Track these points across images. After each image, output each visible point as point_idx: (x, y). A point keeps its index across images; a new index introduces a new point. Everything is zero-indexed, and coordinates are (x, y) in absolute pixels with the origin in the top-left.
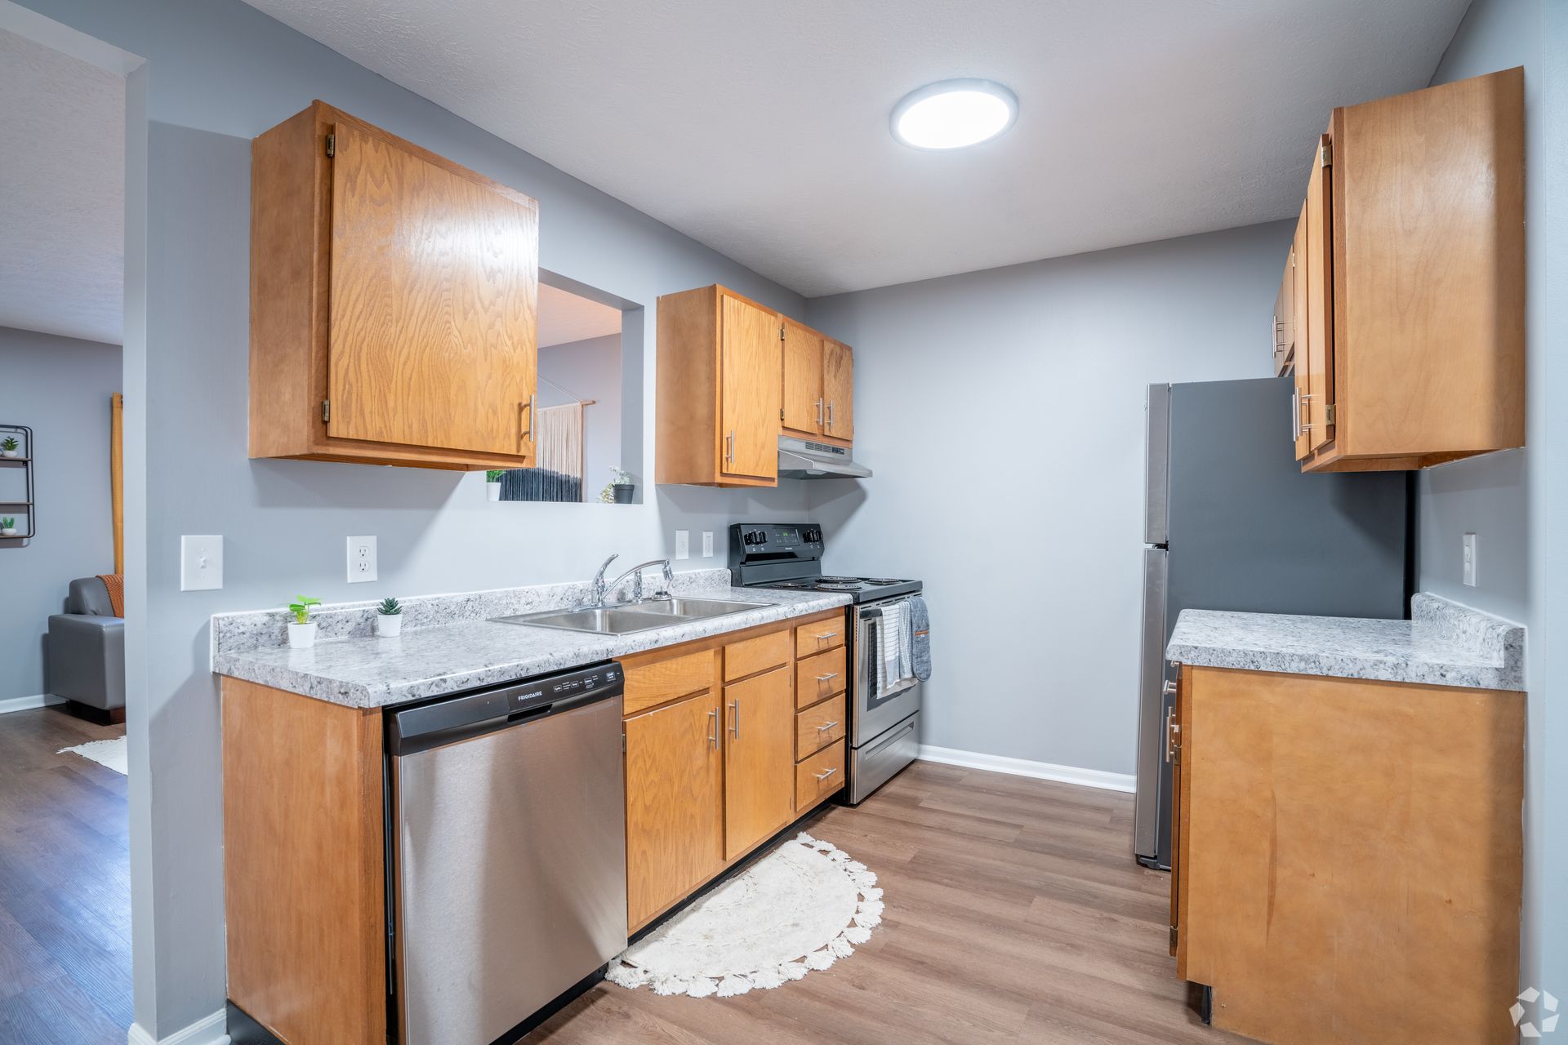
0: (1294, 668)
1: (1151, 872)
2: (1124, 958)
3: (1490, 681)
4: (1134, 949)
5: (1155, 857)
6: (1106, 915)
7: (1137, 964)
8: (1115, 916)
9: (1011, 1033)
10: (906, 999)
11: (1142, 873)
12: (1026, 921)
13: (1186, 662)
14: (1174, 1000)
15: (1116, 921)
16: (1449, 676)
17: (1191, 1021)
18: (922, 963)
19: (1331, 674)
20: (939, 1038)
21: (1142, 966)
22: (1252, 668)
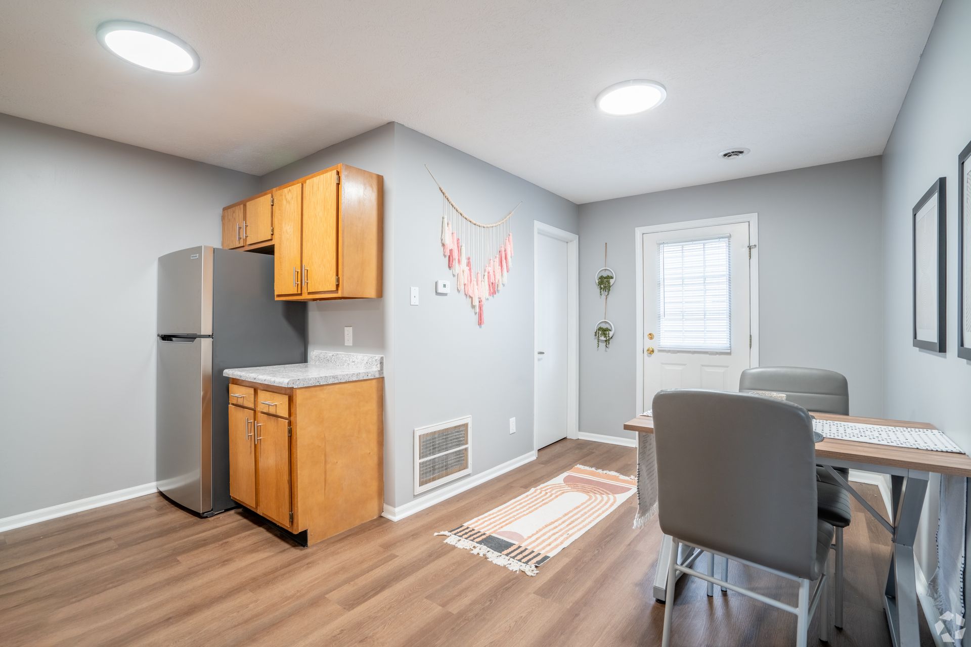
0: (330, 382)
1: (213, 518)
2: (254, 549)
3: (377, 376)
4: (250, 545)
5: (212, 510)
6: (220, 543)
7: (259, 549)
8: (225, 541)
9: (256, 601)
10: (190, 633)
11: (209, 521)
12: (189, 568)
13: (295, 387)
14: (287, 549)
15: (228, 542)
16: (369, 375)
17: (301, 550)
18: (170, 618)
19: (341, 381)
20: (232, 628)
21: (262, 548)
22: (318, 384)
